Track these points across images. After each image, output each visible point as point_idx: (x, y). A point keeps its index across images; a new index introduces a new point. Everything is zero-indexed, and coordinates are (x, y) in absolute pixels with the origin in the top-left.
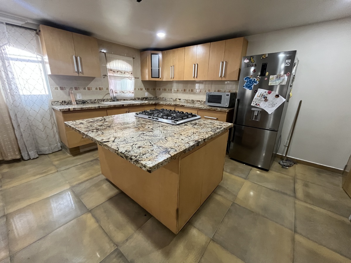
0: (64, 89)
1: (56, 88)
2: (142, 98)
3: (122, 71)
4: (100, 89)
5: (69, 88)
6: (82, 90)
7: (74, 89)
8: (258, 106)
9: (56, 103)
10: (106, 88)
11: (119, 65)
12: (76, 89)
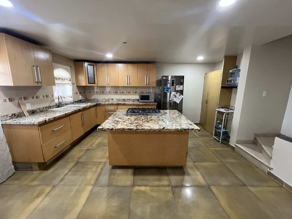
0: (13, 100)
1: (5, 101)
2: (78, 101)
3: (63, 78)
4: (47, 96)
5: (18, 99)
6: (31, 99)
7: (23, 99)
8: (173, 100)
9: (5, 117)
10: (51, 95)
11: (61, 73)
12: (25, 99)
